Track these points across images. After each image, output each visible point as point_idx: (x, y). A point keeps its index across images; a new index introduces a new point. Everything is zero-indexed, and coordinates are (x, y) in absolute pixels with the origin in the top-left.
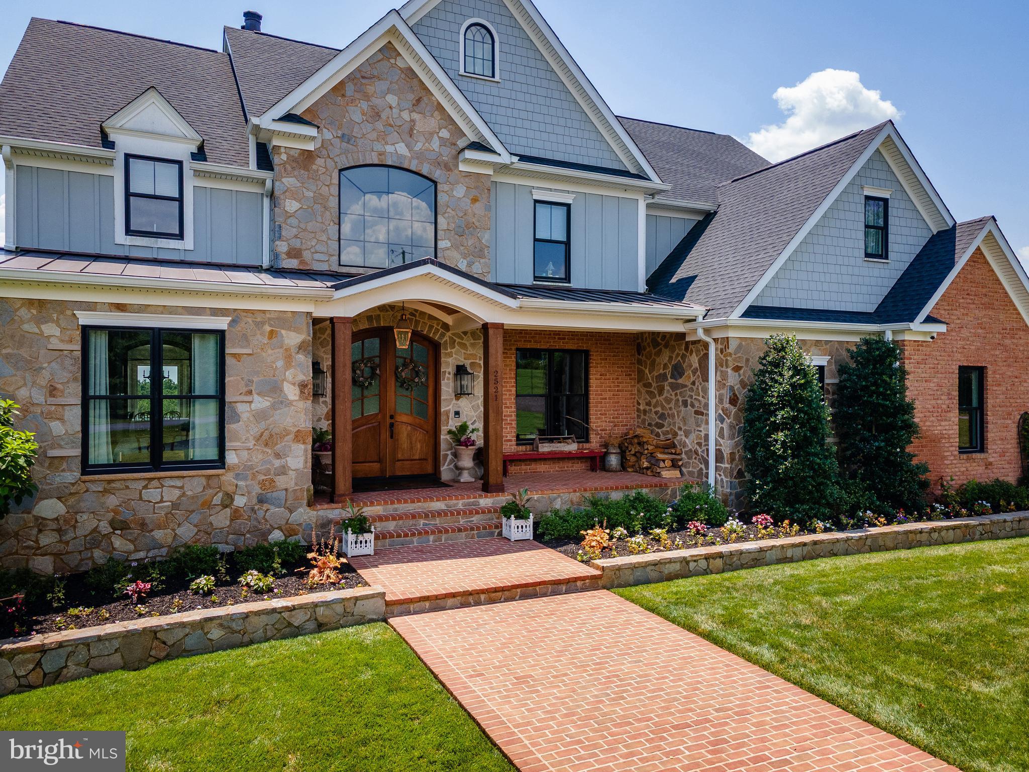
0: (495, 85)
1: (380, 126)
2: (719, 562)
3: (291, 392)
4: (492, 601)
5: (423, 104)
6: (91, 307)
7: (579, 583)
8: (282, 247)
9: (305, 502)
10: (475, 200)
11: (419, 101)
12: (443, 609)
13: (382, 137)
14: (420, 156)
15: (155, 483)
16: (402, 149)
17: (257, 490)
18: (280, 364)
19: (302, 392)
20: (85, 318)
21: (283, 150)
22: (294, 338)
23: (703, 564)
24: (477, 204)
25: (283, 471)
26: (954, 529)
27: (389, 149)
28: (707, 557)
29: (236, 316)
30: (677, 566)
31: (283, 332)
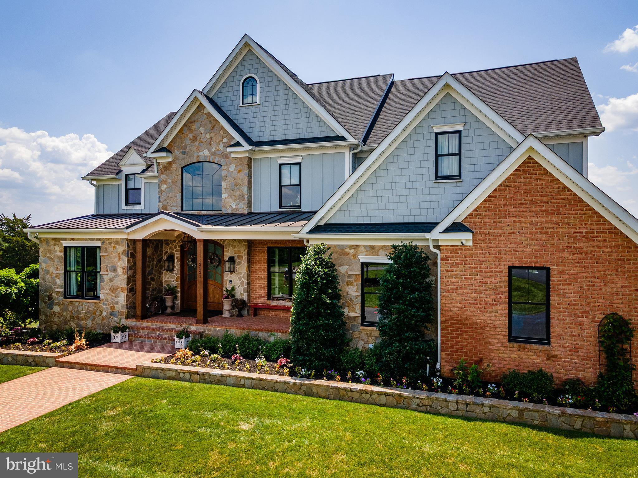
0: (258, 106)
1: (197, 143)
2: (197, 377)
3: (120, 271)
4: (92, 370)
5: (215, 128)
6: (65, 239)
7: (127, 371)
8: (161, 205)
9: (124, 317)
10: (240, 171)
11: (213, 127)
12: (74, 368)
13: (198, 149)
14: (214, 154)
15: (81, 303)
16: (206, 152)
17: (110, 310)
18: (116, 259)
19: (123, 271)
20: (65, 244)
21: (161, 164)
22: (121, 248)
23: (188, 376)
24: (241, 173)
25: (117, 303)
26: (386, 396)
27: (201, 153)
28: (190, 373)
29: (103, 240)
30: (174, 374)
31: (118, 246)
